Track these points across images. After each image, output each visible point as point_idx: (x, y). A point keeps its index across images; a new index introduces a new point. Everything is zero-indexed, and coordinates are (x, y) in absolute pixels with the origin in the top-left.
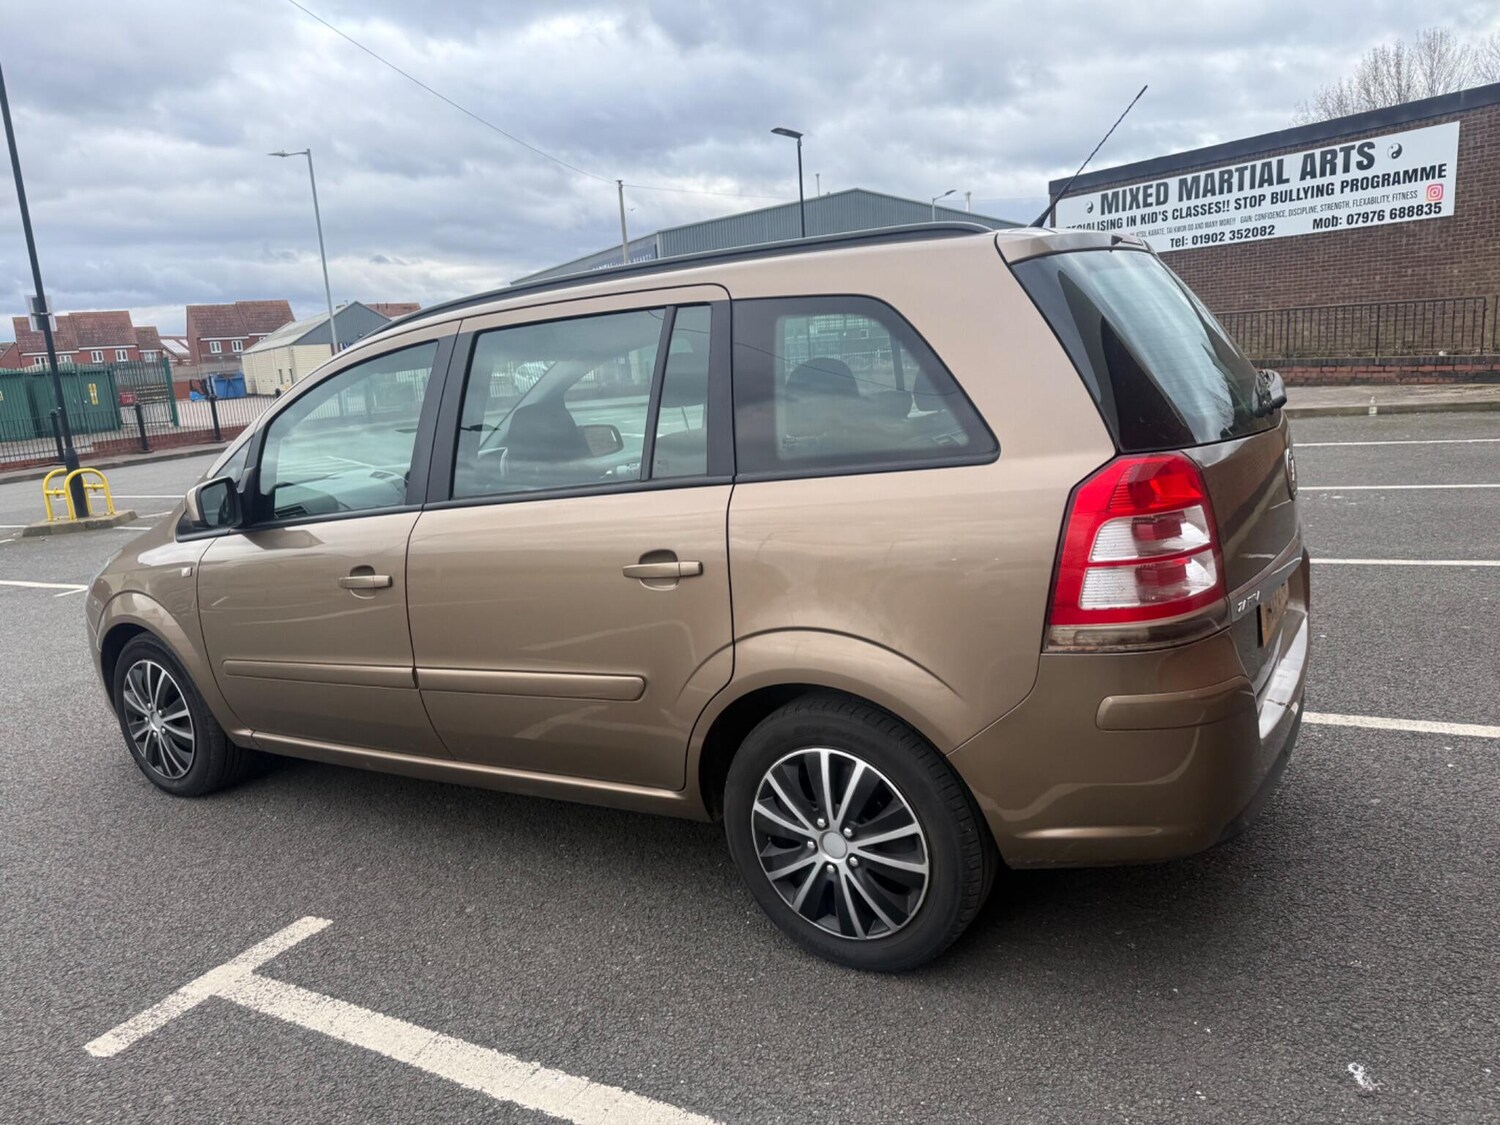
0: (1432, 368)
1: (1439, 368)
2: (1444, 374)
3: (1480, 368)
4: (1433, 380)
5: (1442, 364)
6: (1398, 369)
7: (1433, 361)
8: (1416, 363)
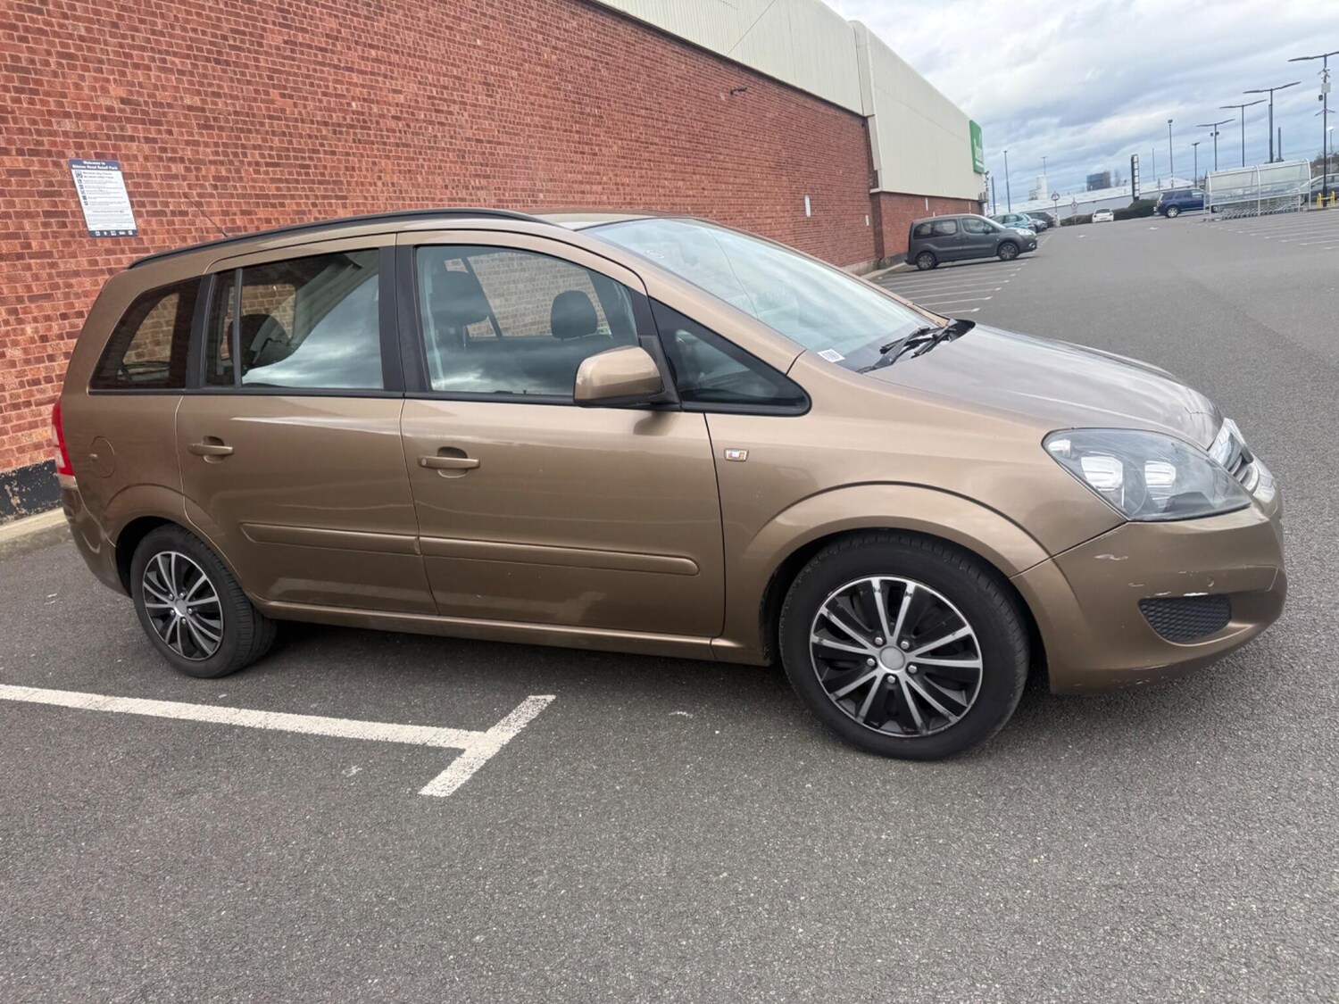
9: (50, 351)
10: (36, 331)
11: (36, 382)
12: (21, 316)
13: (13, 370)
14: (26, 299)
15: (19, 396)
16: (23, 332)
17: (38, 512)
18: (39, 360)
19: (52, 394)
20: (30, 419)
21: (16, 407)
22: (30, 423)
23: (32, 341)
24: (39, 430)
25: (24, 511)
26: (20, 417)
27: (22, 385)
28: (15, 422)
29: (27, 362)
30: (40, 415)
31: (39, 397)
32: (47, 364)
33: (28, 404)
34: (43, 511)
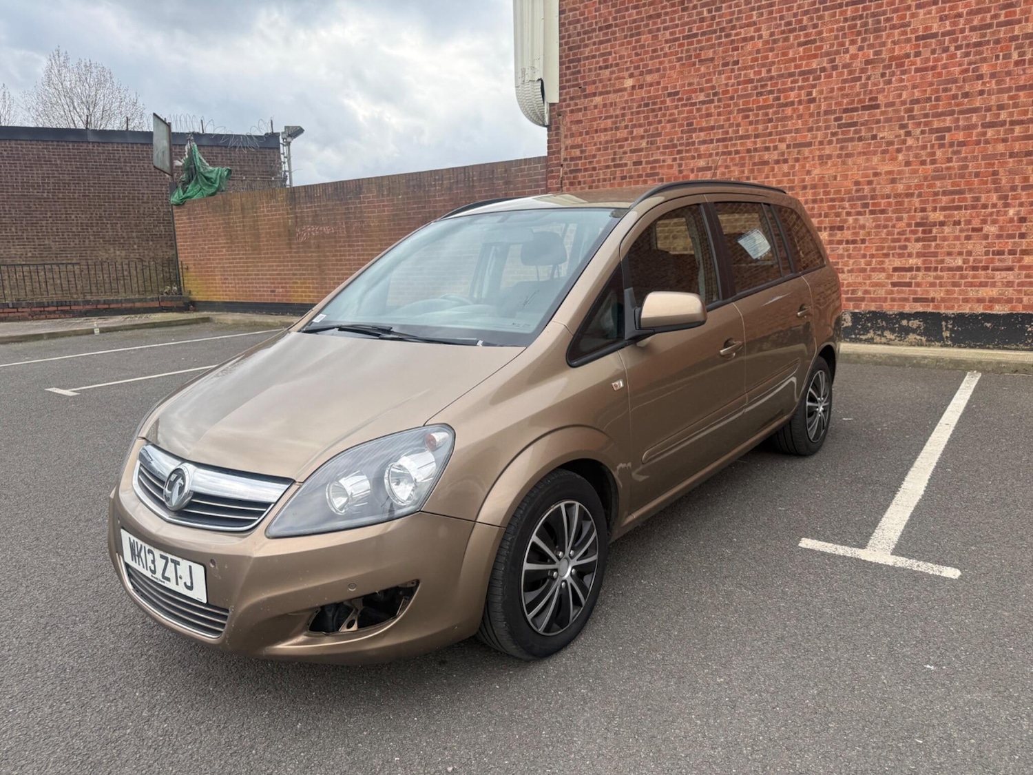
0: (55, 308)
1: (60, 308)
2: (64, 312)
3: (88, 307)
4: (58, 316)
5: (62, 306)
6: (29, 310)
7: (55, 304)
8: (41, 305)
9: (1023, 230)
10: (1018, 213)
11: (1000, 253)
12: (1009, 201)
13: (984, 242)
14: (1019, 188)
15: (981, 261)
16: (1006, 213)
17: (960, 347)
18: (1012, 236)
19: (1010, 264)
20: (983, 280)
21: (975, 268)
22: (981, 282)
23: (1011, 220)
24: (988, 289)
25: (950, 343)
26: (974, 277)
27: (987, 253)
28: (969, 280)
29: (999, 237)
30: (993, 278)
31: (997, 264)
32: (1017, 240)
33: (986, 268)
34: (965, 347)
